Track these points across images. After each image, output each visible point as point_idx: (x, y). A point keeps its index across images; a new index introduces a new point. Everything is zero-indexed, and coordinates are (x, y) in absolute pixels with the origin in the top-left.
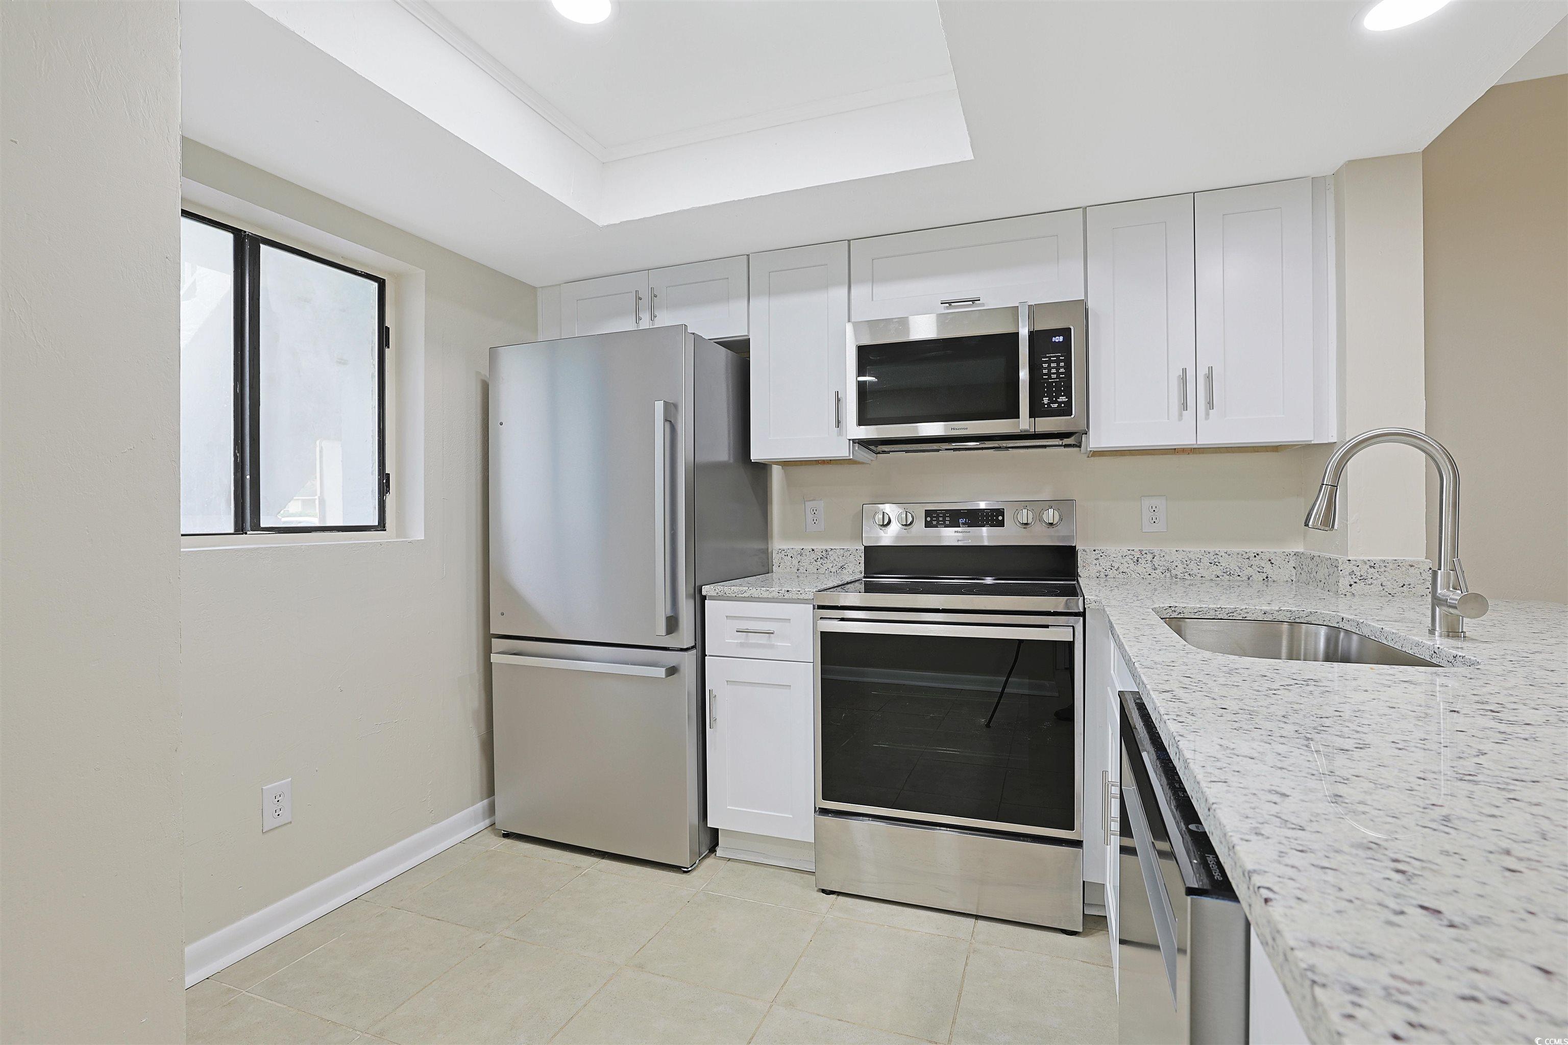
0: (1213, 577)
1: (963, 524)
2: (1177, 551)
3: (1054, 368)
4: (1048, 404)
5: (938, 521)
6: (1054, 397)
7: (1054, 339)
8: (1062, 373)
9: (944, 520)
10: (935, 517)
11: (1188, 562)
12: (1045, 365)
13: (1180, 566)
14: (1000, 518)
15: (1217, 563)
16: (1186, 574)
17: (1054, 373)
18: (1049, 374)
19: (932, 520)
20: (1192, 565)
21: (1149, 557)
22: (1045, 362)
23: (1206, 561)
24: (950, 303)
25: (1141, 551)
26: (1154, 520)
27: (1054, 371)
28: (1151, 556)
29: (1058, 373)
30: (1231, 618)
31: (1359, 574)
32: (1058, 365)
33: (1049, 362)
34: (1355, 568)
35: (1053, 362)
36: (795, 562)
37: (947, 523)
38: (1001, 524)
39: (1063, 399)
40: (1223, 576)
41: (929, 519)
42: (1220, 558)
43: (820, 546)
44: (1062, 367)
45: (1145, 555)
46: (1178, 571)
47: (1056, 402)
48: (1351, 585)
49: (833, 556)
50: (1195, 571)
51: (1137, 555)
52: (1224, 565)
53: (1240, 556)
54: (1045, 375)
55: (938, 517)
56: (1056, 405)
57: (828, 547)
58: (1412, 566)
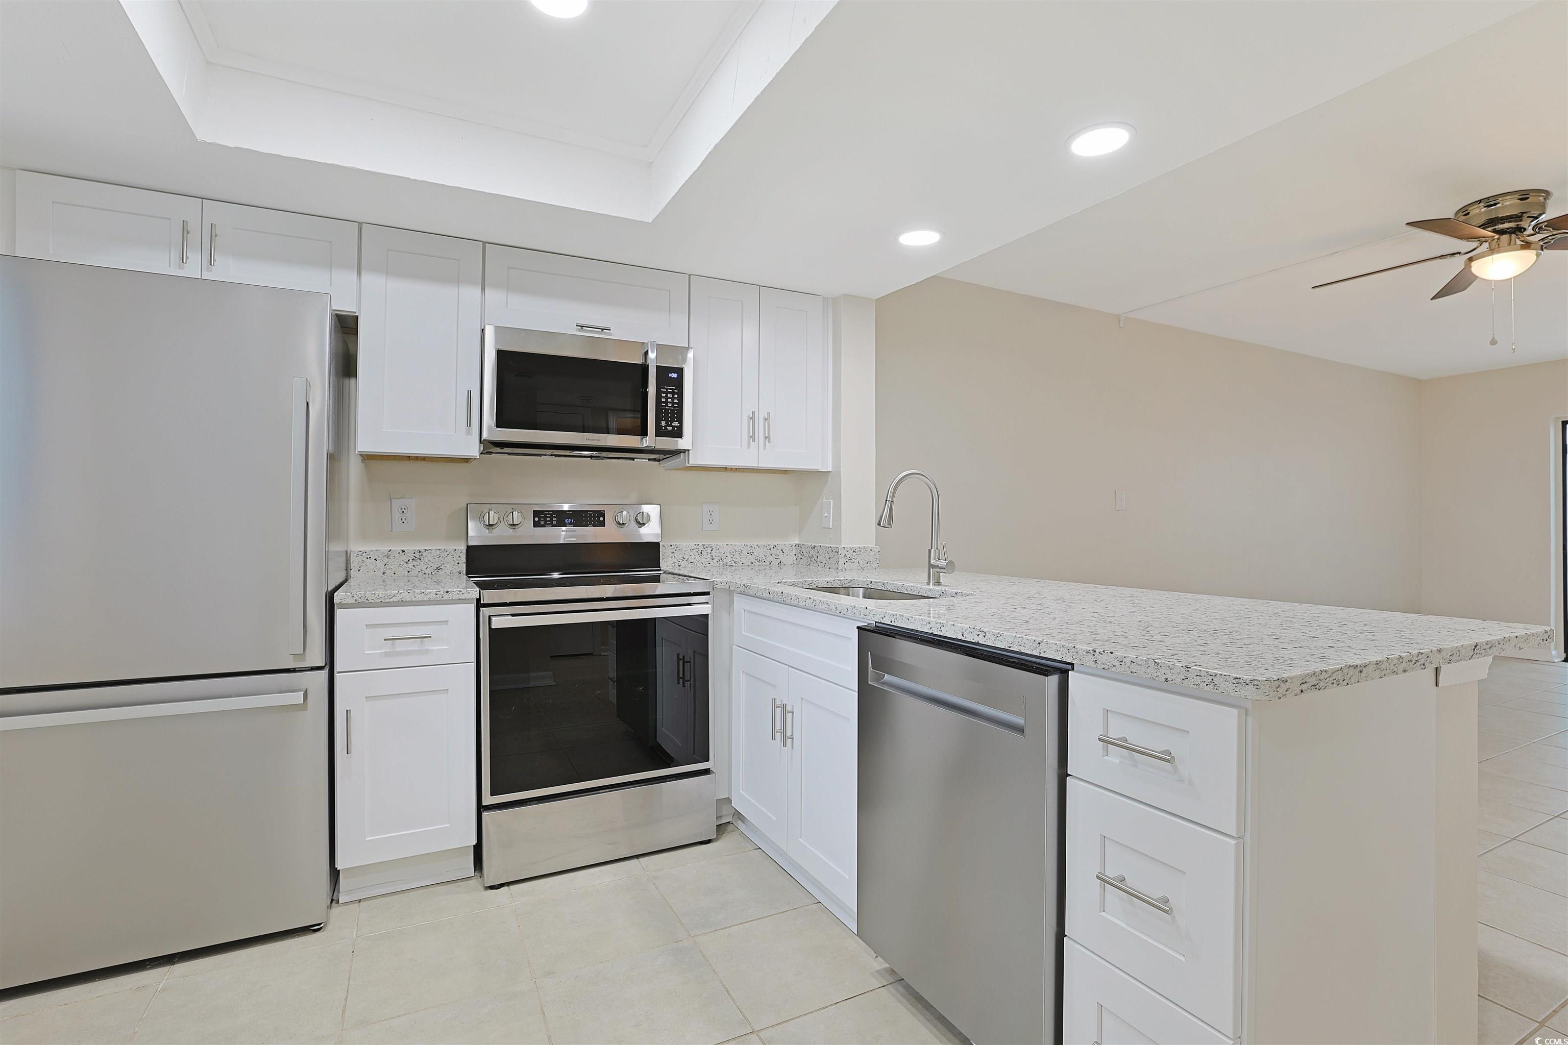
0: (749, 563)
1: (569, 524)
2: (727, 545)
3: (670, 398)
4: (665, 426)
5: (546, 521)
6: (670, 421)
7: (670, 375)
8: (676, 403)
9: (551, 520)
10: (542, 517)
11: (734, 553)
12: (664, 395)
13: (729, 556)
14: (602, 519)
15: (752, 553)
16: (733, 562)
17: (670, 402)
18: (666, 402)
19: (539, 520)
20: (737, 555)
21: (709, 550)
22: (664, 392)
23: (745, 552)
24: (582, 327)
25: (703, 545)
26: (711, 521)
27: (670, 400)
28: (710, 549)
29: (673, 403)
30: (810, 587)
31: (848, 556)
32: (673, 396)
33: (667, 393)
34: (847, 553)
35: (670, 393)
36: (380, 564)
37: (555, 523)
38: (602, 524)
39: (676, 424)
40: (755, 562)
41: (537, 519)
42: (753, 549)
43: (411, 547)
44: (676, 398)
45: (706, 549)
46: (728, 560)
47: (671, 426)
48: (845, 564)
49: (427, 557)
50: (738, 560)
51: (701, 548)
52: (755, 554)
53: (765, 548)
54: (663, 402)
55: (545, 517)
56: (671, 428)
57: (422, 548)
58: (871, 550)
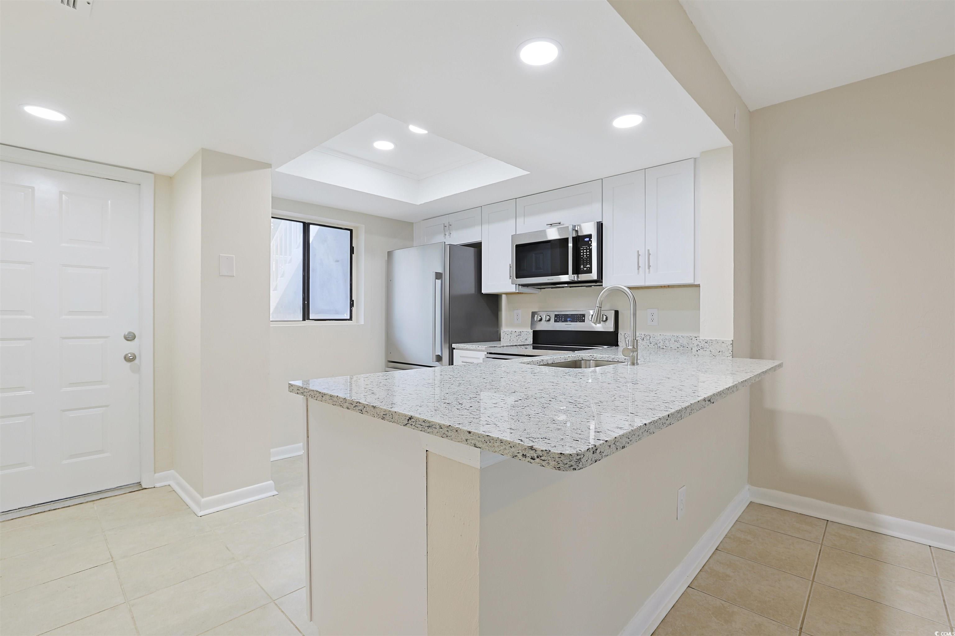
0: (676, 348)
1: (569, 321)
2: (660, 335)
3: (585, 252)
4: (583, 268)
5: (559, 319)
6: (585, 265)
7: (585, 240)
8: (588, 255)
9: (562, 319)
10: (558, 318)
11: (665, 340)
12: (582, 251)
13: (662, 342)
14: (584, 318)
15: (678, 341)
16: (664, 346)
17: (585, 255)
18: (583, 255)
19: (557, 319)
20: (667, 342)
21: (648, 337)
22: (582, 250)
23: (673, 340)
24: (551, 225)
25: (645, 335)
26: (653, 320)
27: (585, 254)
28: (649, 337)
29: (586, 255)
32: (587, 251)
33: (583, 250)
34: (699, 343)
35: (585, 249)
36: (509, 336)
37: (563, 320)
38: (584, 321)
39: (588, 266)
40: (680, 347)
41: (556, 318)
42: (679, 339)
43: (518, 330)
44: (588, 252)
45: (646, 337)
46: (661, 345)
47: (586, 267)
48: (697, 351)
49: (523, 334)
50: (668, 345)
51: (643, 336)
52: (680, 342)
53: (688, 338)
54: (582, 255)
55: (559, 318)
56: (586, 269)
57: (521, 331)
58: (723, 342)
